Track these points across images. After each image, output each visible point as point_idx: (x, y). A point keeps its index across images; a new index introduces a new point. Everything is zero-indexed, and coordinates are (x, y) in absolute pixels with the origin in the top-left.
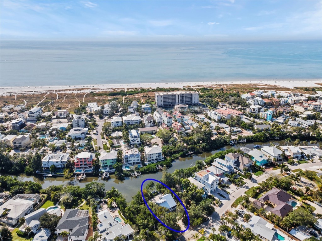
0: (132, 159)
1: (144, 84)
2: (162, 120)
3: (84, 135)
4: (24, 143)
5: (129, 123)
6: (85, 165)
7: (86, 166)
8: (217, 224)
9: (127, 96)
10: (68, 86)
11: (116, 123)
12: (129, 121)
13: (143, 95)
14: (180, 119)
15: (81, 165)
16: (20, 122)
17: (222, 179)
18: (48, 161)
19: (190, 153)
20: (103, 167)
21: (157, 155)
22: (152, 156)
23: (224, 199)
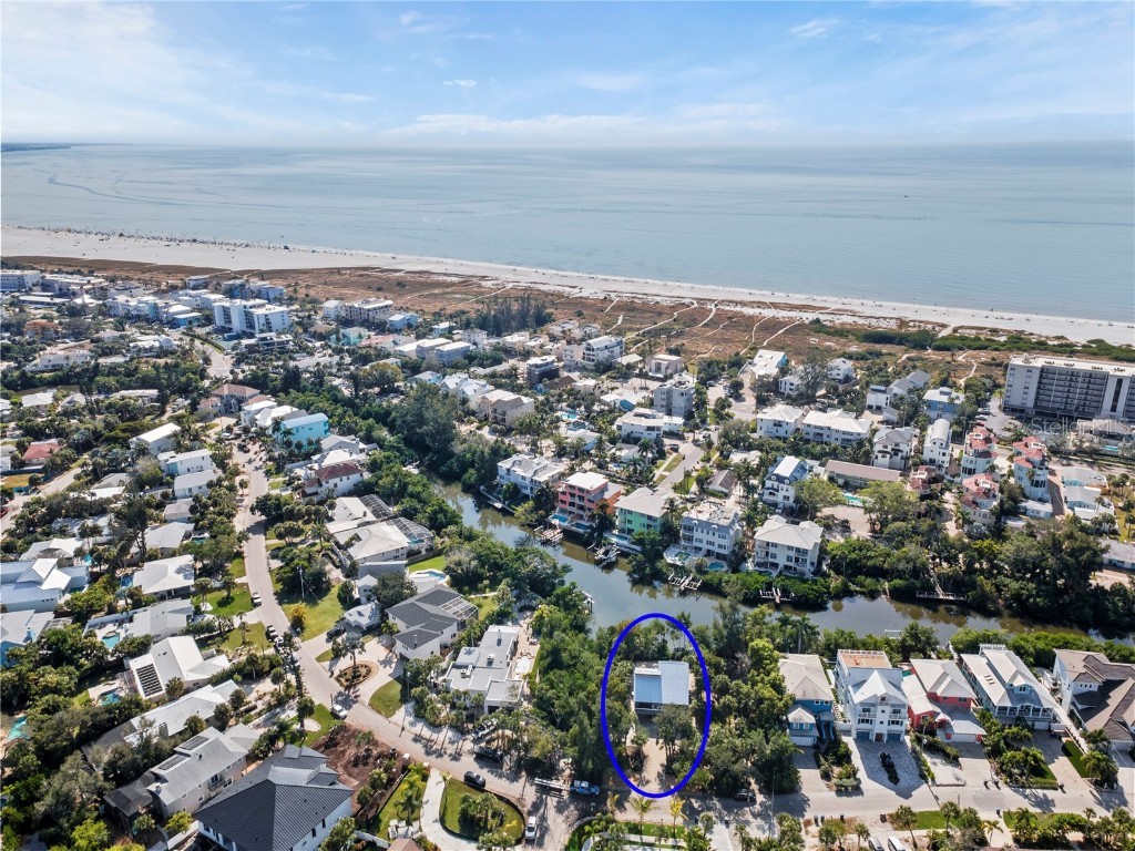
0: (705, 537)
1: (1050, 318)
2: (944, 454)
3: (654, 434)
4: (513, 416)
5: (821, 435)
6: (582, 508)
7: (581, 512)
8: (767, 826)
9: (930, 351)
10: (769, 293)
11: (775, 425)
12: (822, 428)
13: (994, 359)
14: (1025, 471)
15: (572, 504)
16: (547, 364)
17: (942, 716)
18: (508, 470)
19: (941, 597)
20: (622, 531)
21: (793, 554)
22: (772, 550)
23: (888, 782)
